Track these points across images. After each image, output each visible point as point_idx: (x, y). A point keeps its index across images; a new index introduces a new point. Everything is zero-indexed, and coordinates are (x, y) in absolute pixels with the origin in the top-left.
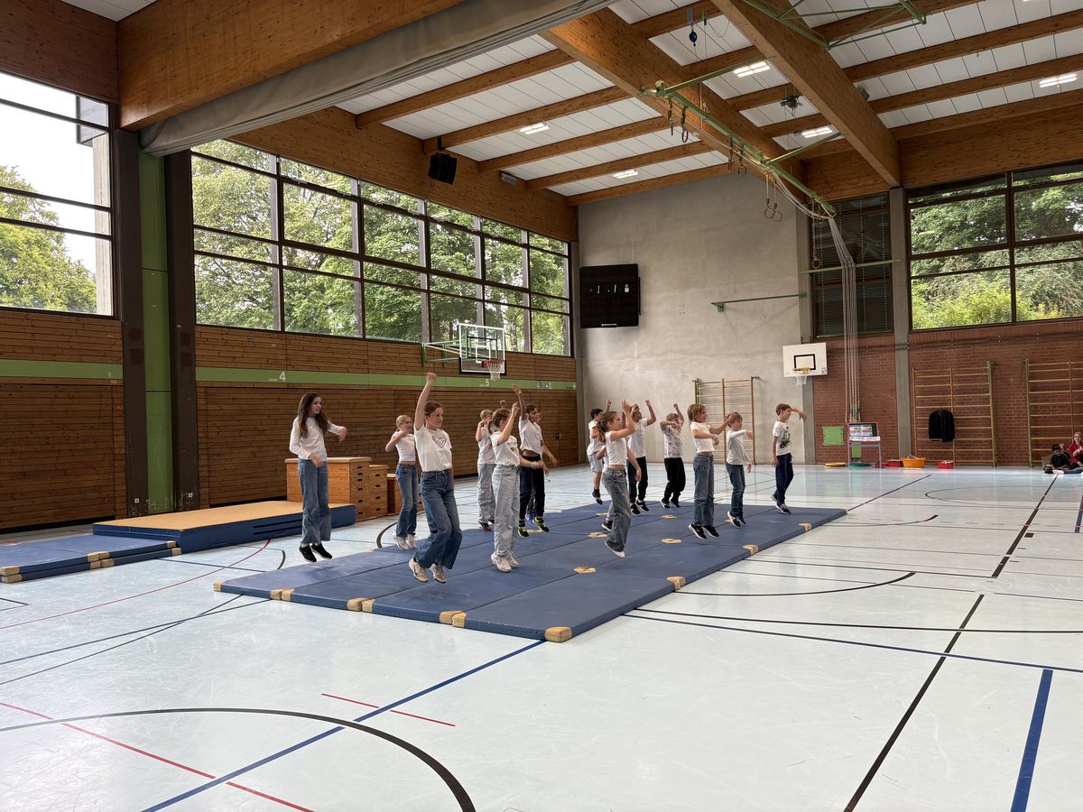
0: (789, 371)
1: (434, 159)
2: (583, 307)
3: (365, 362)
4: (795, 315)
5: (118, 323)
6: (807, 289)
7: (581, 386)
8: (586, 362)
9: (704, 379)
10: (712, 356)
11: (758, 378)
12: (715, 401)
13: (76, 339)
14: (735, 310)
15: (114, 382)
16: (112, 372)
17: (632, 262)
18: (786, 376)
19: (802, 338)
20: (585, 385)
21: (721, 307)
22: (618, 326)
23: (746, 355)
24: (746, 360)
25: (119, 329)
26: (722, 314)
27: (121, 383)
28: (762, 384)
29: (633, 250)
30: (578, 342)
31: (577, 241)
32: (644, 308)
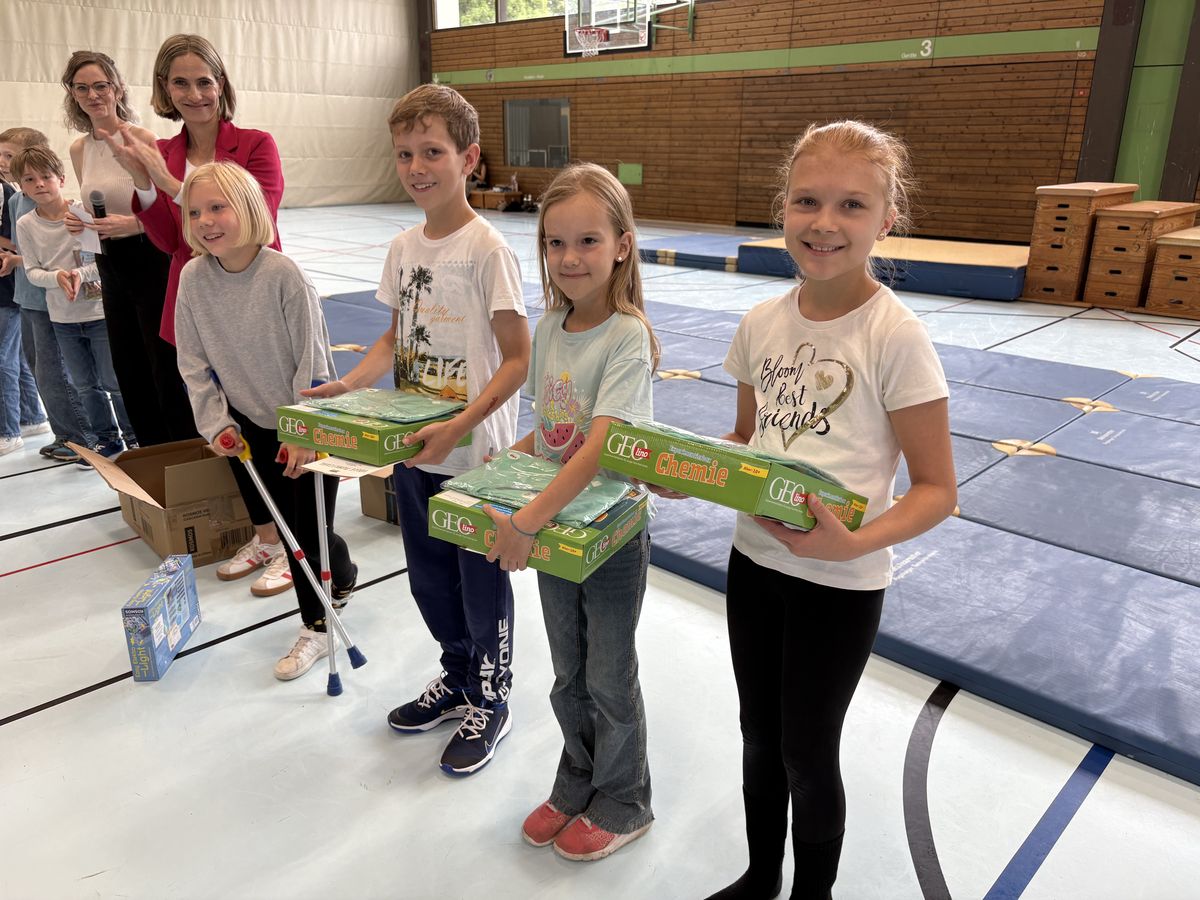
15: (1082, 55)
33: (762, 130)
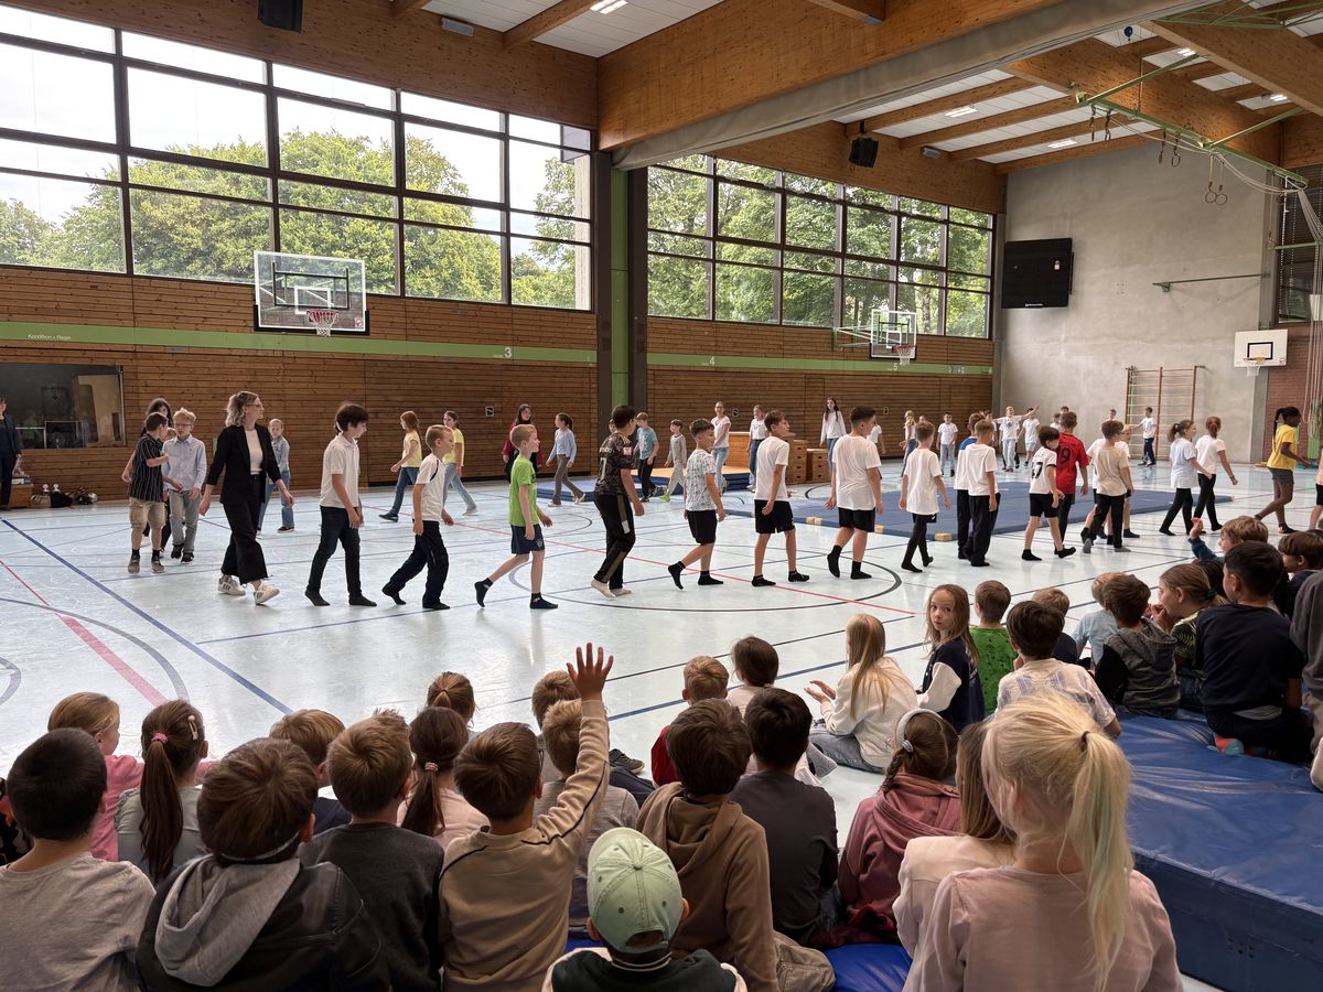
0: (1240, 359)
1: (856, 144)
2: (1005, 284)
3: (780, 347)
4: (1254, 296)
5: (594, 316)
6: (1272, 269)
7: (998, 371)
8: (1006, 345)
9: (1140, 367)
10: (1151, 341)
11: (1203, 367)
12: (1151, 391)
13: (568, 330)
14: (1183, 291)
15: (591, 365)
16: (589, 357)
17: (1066, 236)
18: (1236, 365)
19: (1260, 324)
20: (1003, 370)
21: (1167, 287)
22: (1045, 306)
23: (1192, 341)
24: (1192, 346)
25: (595, 322)
26: (1167, 295)
27: (595, 366)
28: (1208, 374)
29: (1068, 222)
30: (998, 323)
31: (1004, 212)
32: (1076, 287)
33: (387, 404)
